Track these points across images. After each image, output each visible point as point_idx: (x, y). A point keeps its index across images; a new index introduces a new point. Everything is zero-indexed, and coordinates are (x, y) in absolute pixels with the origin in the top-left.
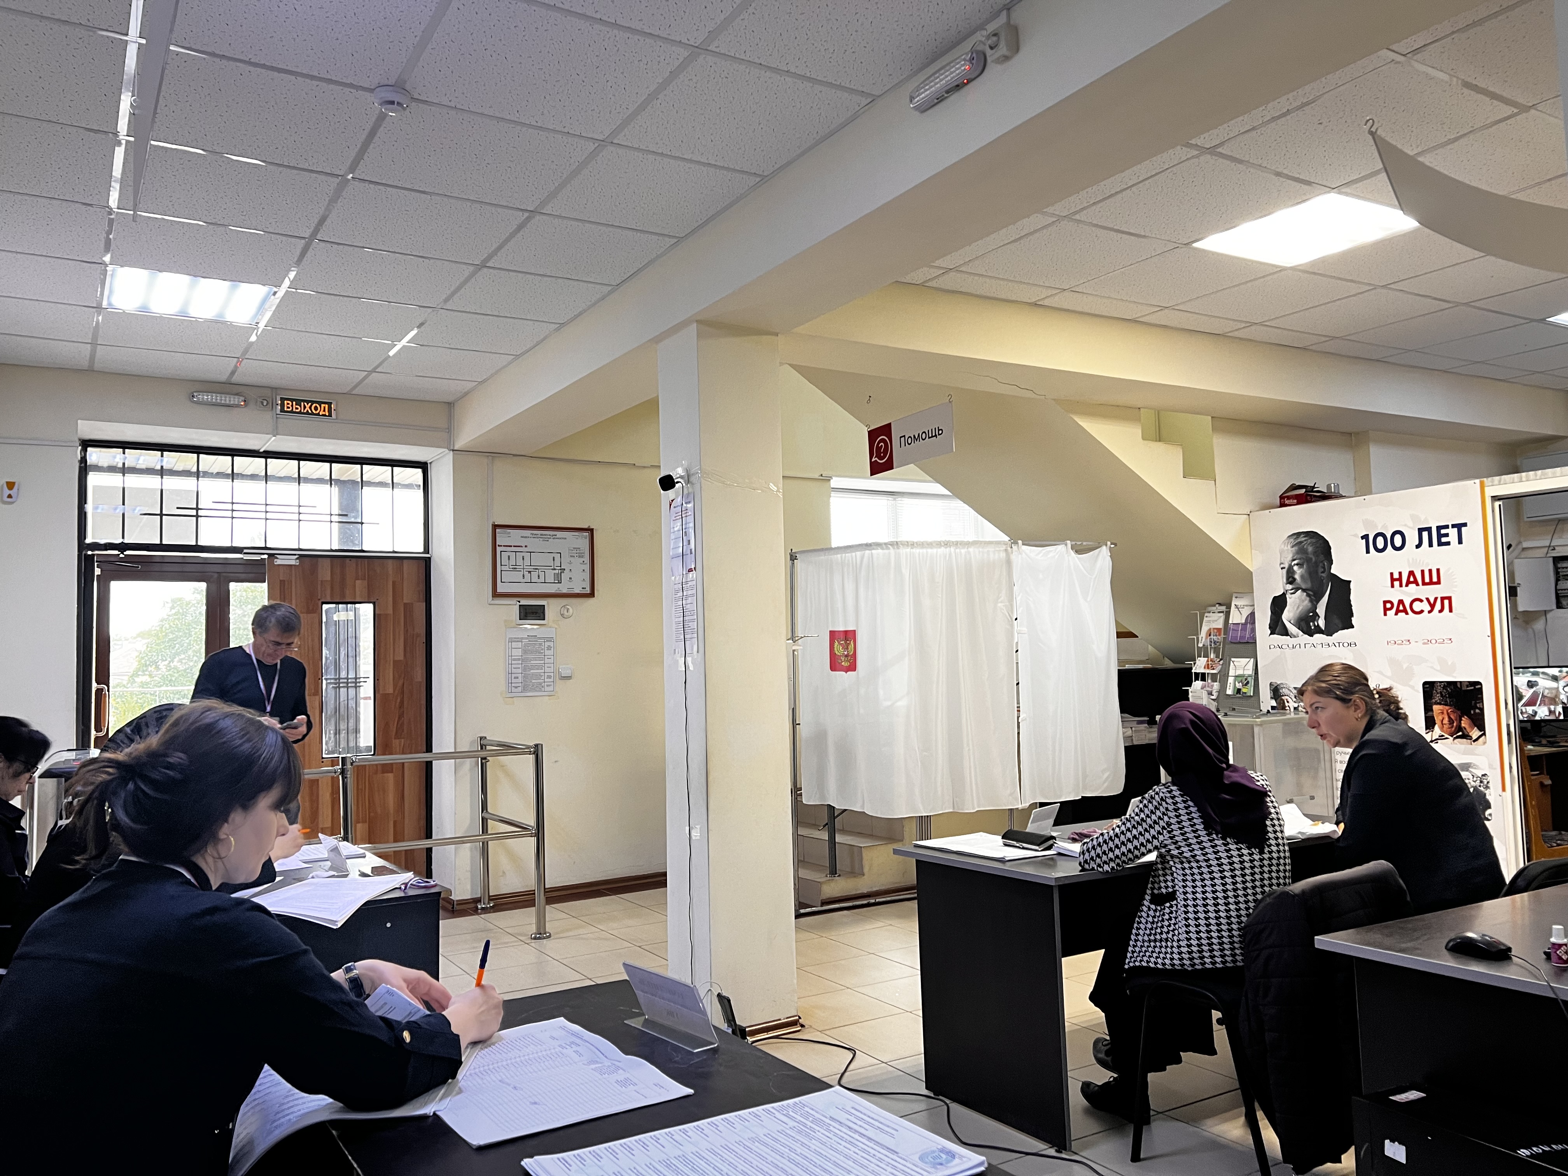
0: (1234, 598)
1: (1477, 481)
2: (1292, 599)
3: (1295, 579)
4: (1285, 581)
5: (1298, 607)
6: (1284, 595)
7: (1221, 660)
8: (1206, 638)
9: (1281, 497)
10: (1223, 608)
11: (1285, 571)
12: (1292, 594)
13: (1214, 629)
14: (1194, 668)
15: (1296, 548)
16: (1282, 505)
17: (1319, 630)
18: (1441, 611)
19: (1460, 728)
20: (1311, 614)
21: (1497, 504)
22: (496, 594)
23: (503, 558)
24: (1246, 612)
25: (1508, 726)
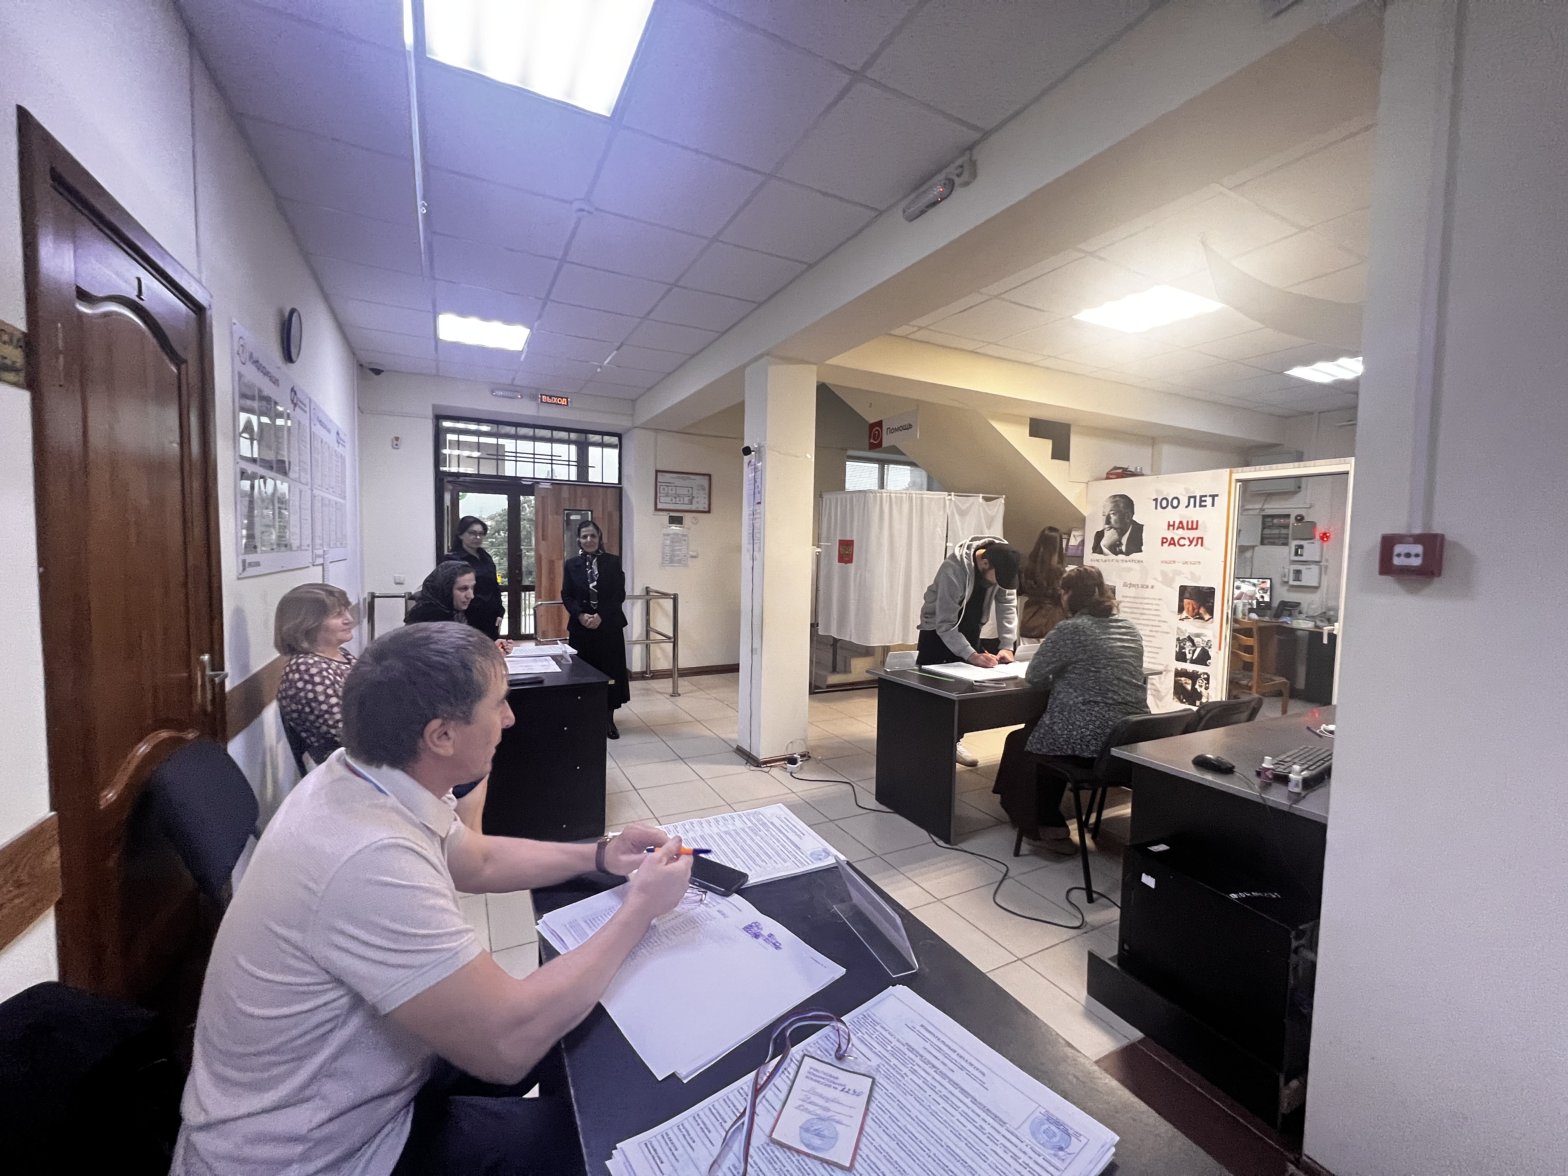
0: (1073, 531)
1: (1228, 470)
2: (1108, 533)
3: (1110, 522)
4: (1105, 523)
5: (1111, 538)
6: (1103, 530)
9: (1108, 474)
11: (1105, 517)
12: (1108, 530)
15: (1113, 505)
16: (1107, 478)
17: (1121, 552)
18: (1195, 546)
19: (1198, 613)
20: (1118, 543)
21: (1239, 484)
22: (656, 509)
23: (661, 489)
24: (1079, 539)
25: (1228, 613)
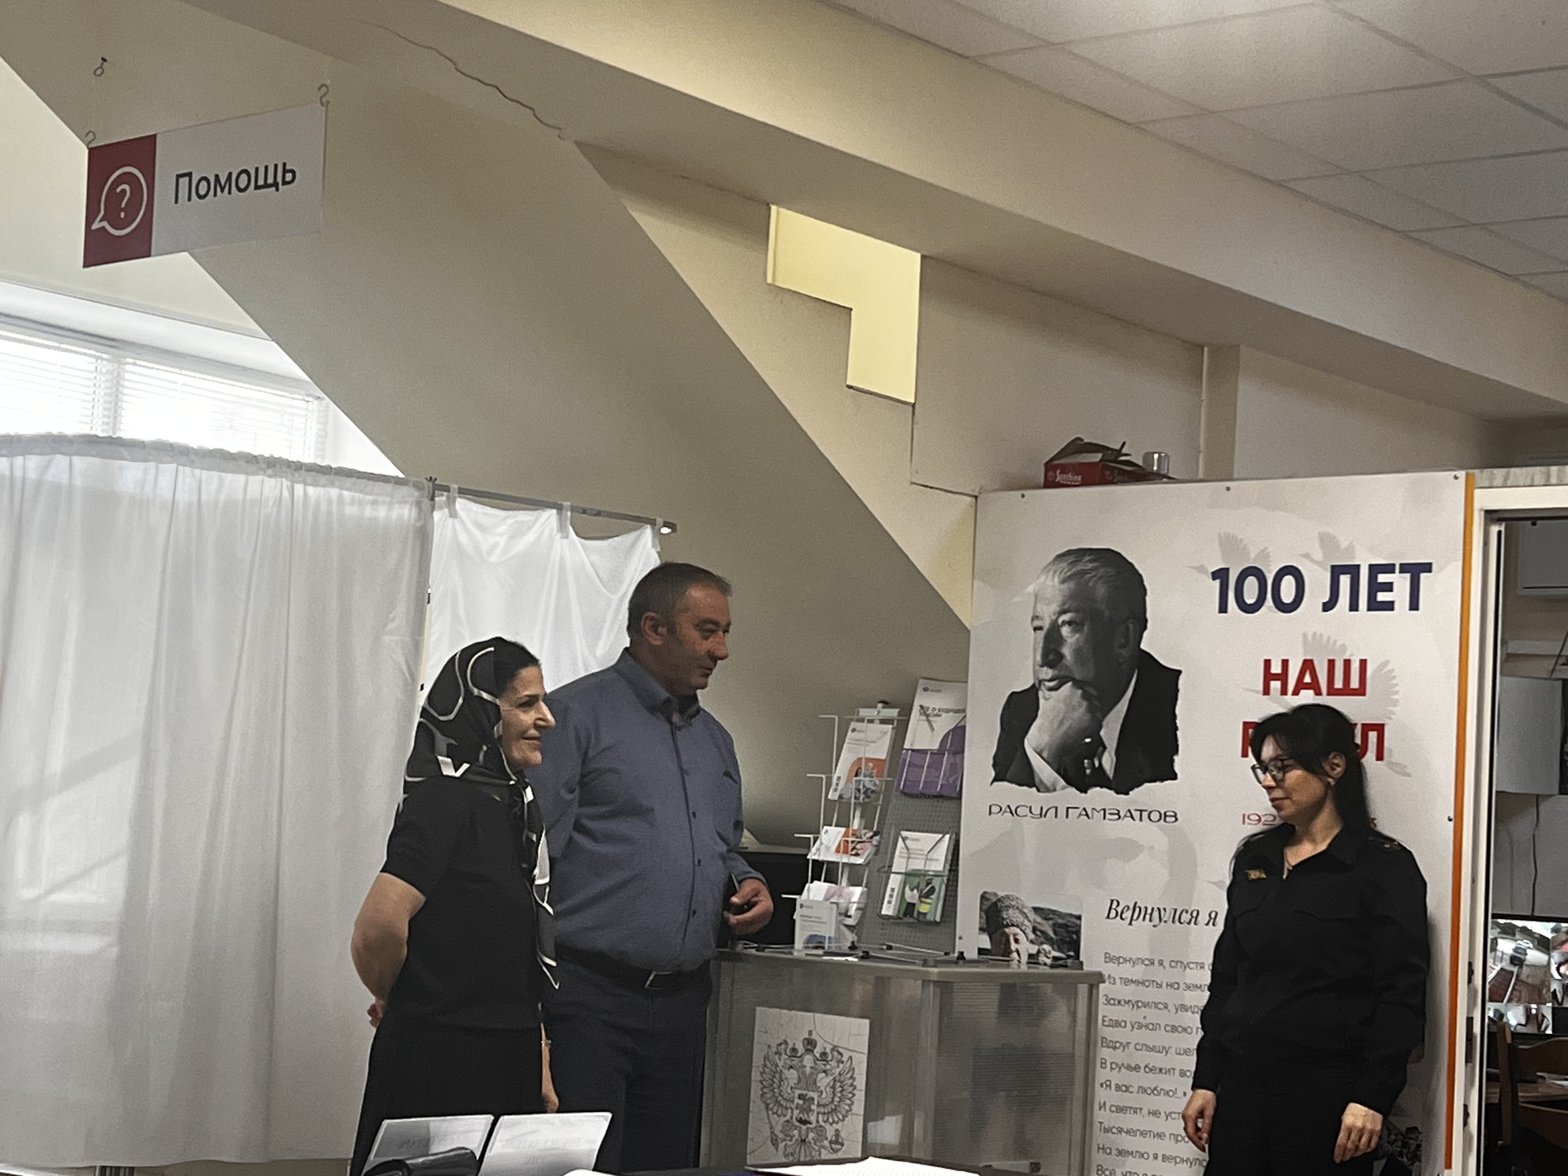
0: (919, 690)
1: (1462, 474)
2: (1052, 702)
3: (1062, 656)
4: (1039, 658)
5: (1061, 723)
6: (1033, 691)
7: (876, 834)
8: (849, 781)
9: (1049, 466)
10: (893, 713)
11: (1041, 634)
12: (1051, 689)
13: (869, 760)
14: (813, 850)
15: (1071, 585)
16: (1050, 484)
17: (1100, 779)
20: (1088, 740)
24: (945, 724)
25: (1470, 1021)
